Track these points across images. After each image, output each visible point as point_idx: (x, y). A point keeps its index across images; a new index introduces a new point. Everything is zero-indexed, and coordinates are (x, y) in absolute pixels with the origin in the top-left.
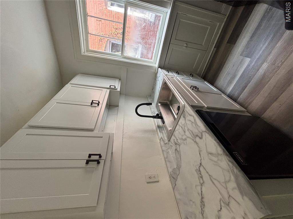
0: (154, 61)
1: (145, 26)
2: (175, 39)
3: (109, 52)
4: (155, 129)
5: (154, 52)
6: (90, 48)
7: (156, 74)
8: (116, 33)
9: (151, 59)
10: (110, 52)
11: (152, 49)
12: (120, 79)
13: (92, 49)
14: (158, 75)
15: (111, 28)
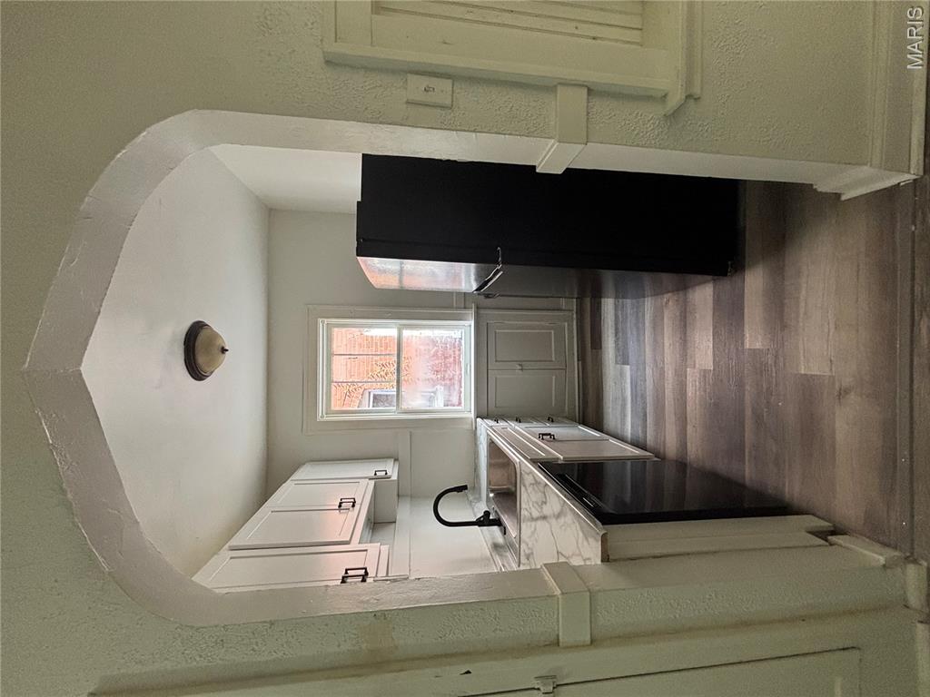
0: (467, 409)
1: (437, 351)
2: (496, 361)
3: (367, 408)
4: (489, 553)
5: (463, 390)
6: (333, 408)
7: (474, 433)
8: (382, 373)
9: (460, 404)
10: (371, 408)
11: (457, 387)
12: (396, 460)
13: (337, 408)
14: (478, 432)
15: (372, 365)
